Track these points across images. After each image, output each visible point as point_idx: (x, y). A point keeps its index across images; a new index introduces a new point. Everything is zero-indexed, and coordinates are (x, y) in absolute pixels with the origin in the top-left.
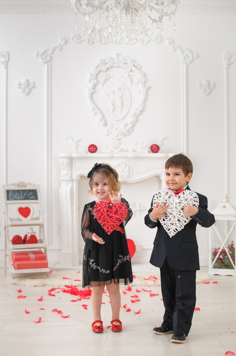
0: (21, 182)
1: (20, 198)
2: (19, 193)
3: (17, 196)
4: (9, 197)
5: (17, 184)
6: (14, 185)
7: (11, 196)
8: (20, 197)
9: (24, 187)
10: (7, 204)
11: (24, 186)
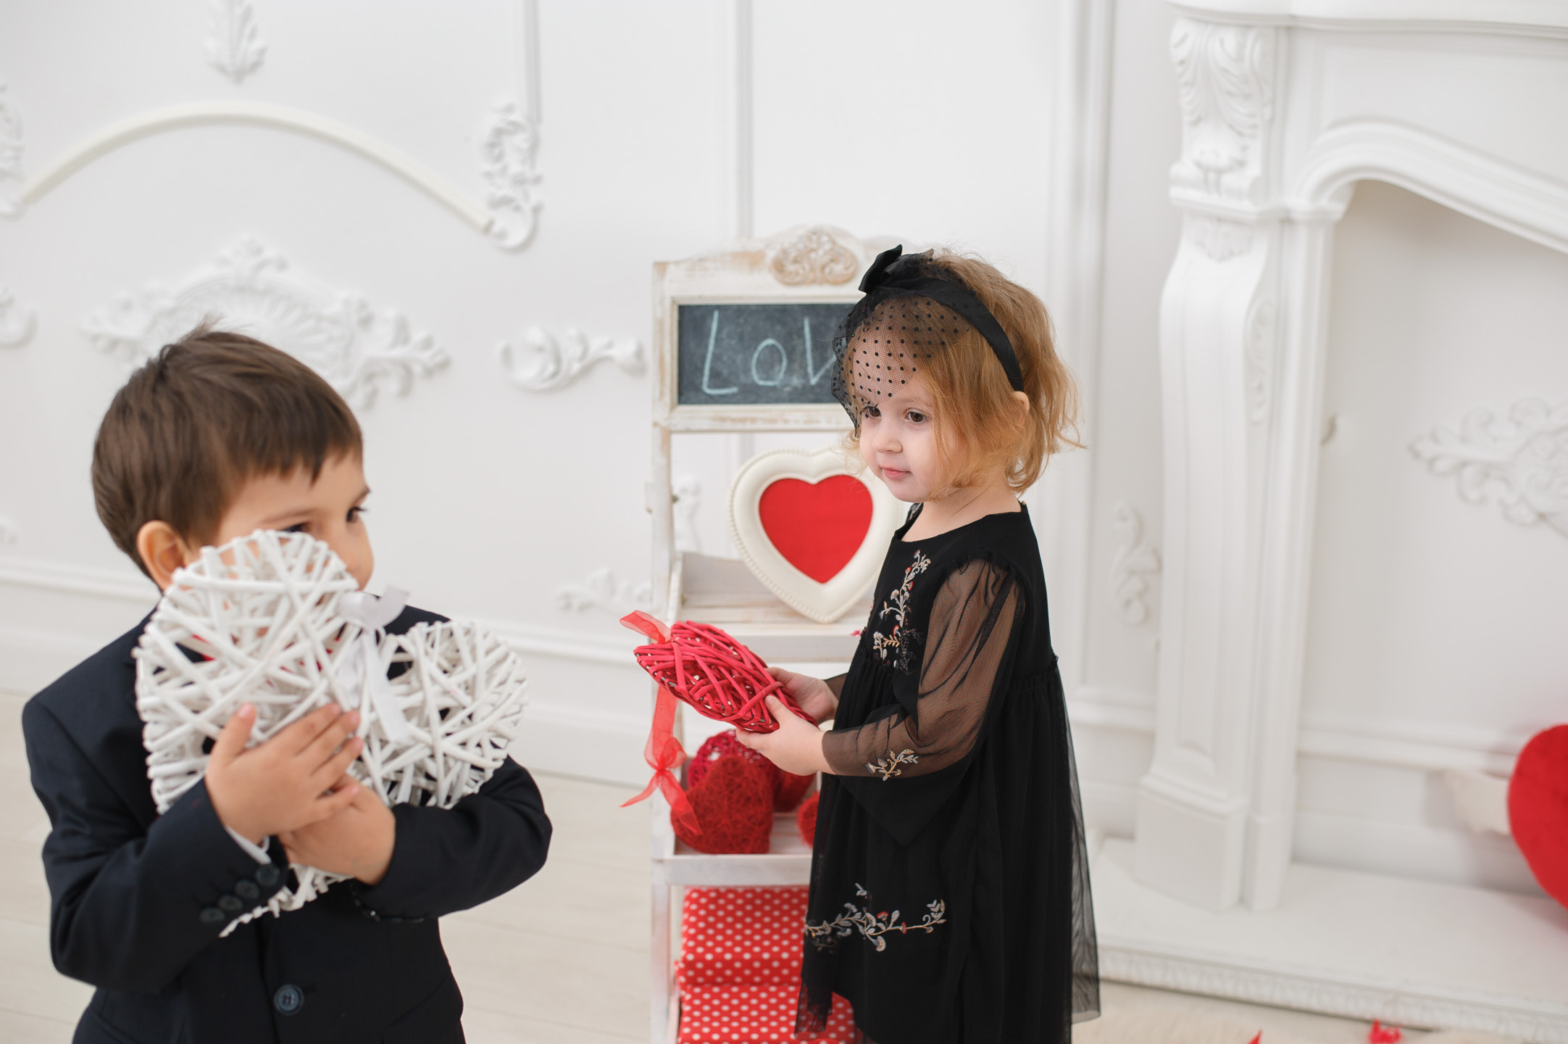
0: (816, 233)
1: (796, 381)
2: (791, 338)
3: (767, 366)
4: (700, 371)
5: (771, 255)
6: (751, 260)
7: (716, 357)
8: (789, 371)
9: (835, 283)
10: (666, 435)
11: (838, 268)
